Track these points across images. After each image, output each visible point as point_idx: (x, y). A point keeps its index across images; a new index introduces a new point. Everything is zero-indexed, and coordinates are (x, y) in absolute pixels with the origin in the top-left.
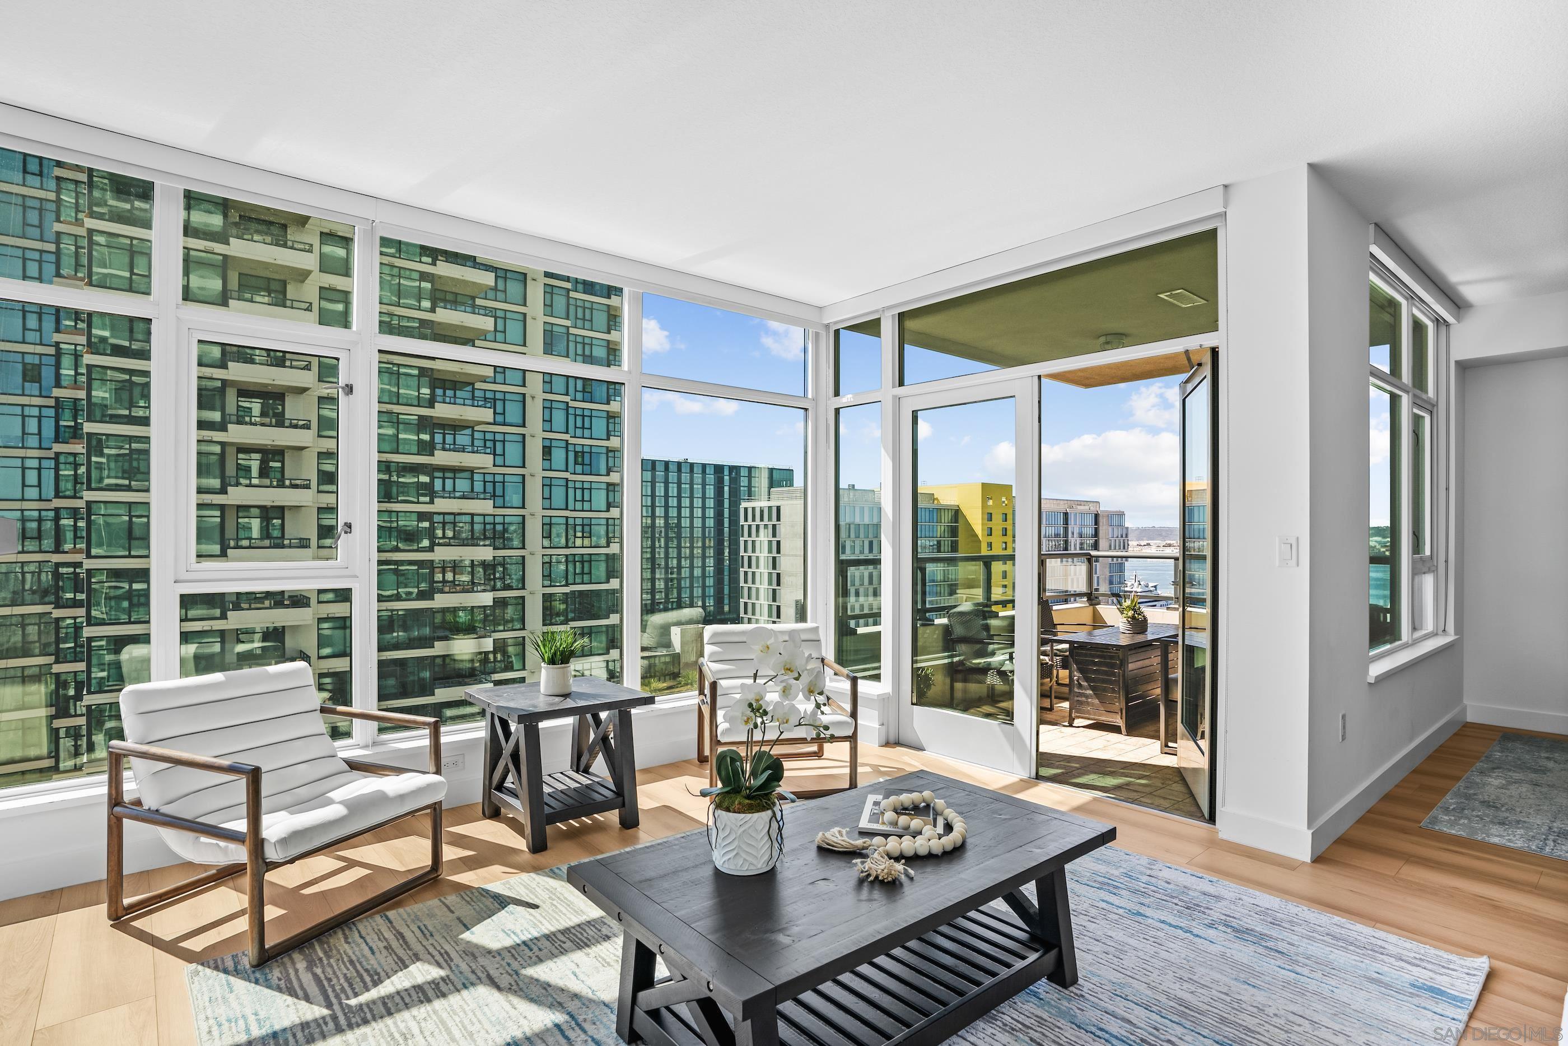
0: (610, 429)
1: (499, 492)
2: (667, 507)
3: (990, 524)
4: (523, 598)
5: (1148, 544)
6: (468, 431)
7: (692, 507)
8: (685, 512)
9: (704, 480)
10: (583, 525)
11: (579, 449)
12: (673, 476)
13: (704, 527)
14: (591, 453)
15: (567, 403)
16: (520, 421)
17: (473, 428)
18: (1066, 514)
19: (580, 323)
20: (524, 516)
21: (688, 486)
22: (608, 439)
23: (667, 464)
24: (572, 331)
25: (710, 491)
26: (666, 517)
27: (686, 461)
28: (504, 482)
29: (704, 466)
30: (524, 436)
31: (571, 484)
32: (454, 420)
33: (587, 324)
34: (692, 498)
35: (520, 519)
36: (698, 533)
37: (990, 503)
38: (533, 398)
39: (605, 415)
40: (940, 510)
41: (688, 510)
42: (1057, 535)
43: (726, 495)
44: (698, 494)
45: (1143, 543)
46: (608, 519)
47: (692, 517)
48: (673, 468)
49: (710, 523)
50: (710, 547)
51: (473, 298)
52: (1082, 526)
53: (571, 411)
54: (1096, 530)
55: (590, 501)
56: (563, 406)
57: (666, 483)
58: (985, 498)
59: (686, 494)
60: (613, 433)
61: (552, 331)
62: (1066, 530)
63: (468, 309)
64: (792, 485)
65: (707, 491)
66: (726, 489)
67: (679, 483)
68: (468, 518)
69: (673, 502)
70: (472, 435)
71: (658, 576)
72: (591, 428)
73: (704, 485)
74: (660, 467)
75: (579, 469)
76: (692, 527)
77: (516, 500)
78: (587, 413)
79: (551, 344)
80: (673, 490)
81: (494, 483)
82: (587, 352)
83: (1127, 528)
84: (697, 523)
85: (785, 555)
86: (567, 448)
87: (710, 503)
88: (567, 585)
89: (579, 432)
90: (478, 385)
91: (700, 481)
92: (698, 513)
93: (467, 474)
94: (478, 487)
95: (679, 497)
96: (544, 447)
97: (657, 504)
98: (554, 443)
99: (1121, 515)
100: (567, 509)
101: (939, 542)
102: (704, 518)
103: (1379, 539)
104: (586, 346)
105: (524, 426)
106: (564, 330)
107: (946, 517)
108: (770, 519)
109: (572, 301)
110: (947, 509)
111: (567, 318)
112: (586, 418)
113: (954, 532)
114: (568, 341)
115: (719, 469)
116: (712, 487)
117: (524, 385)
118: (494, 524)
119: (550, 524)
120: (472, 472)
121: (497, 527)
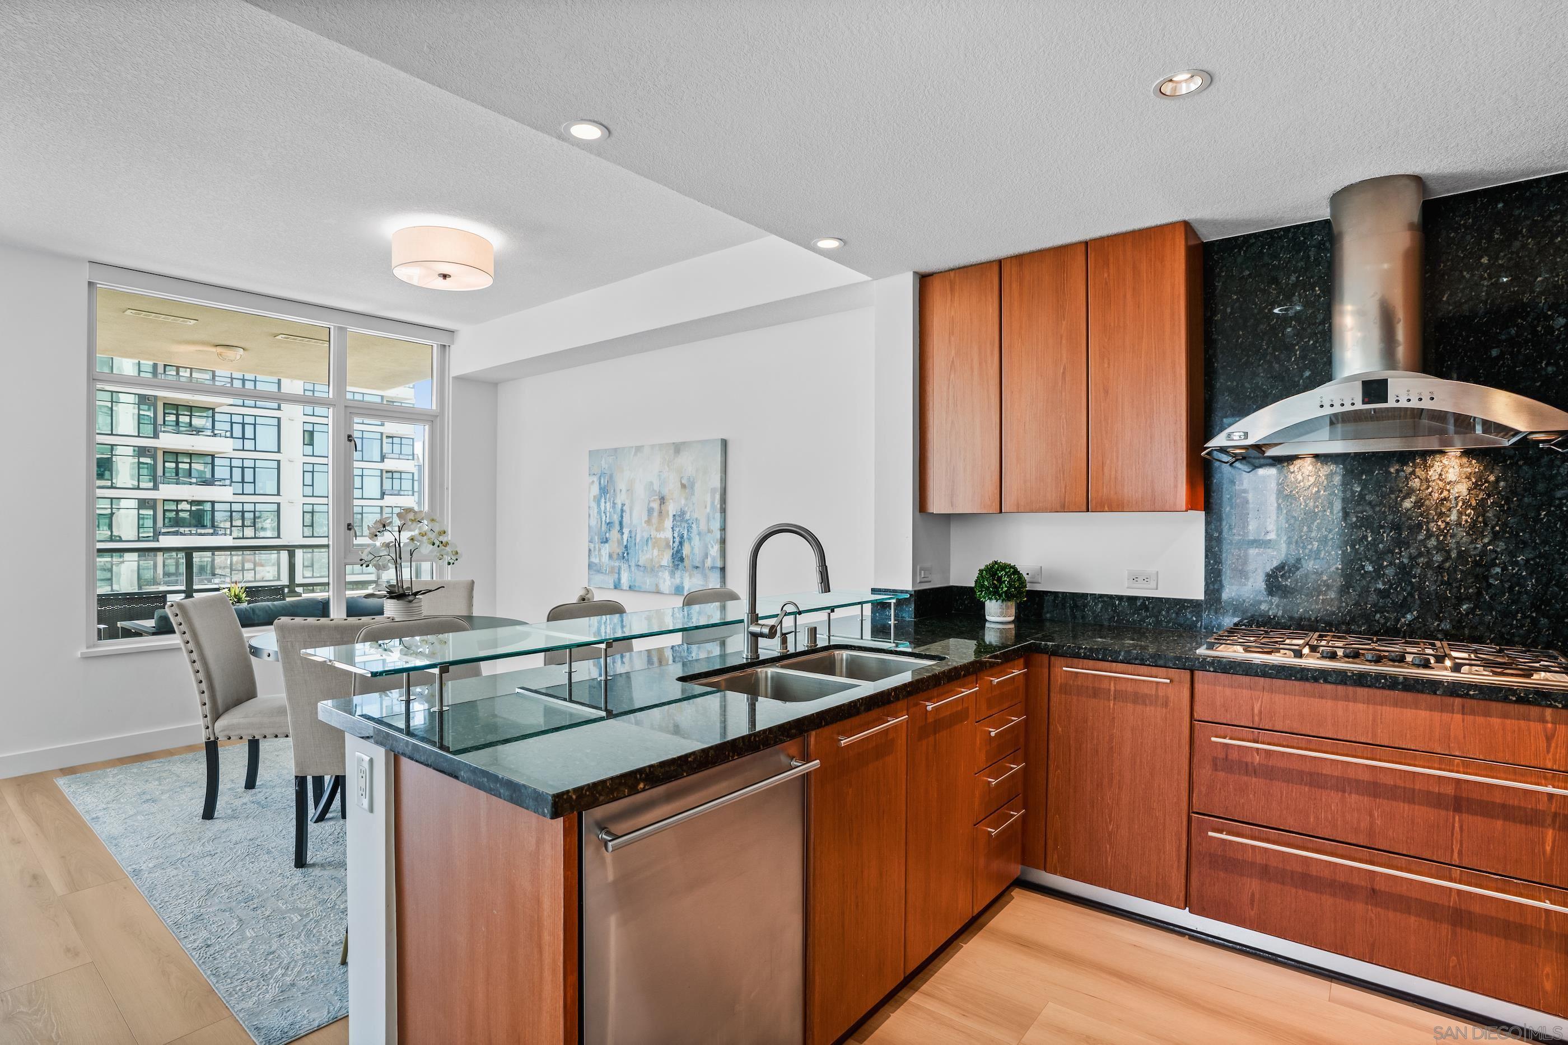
1: (249, 477)
6: (208, 414)
17: (213, 409)
20: (279, 504)
22: (383, 425)
28: (254, 468)
30: (279, 419)
35: (275, 507)
46: (382, 507)
55: (364, 488)
60: (388, 421)
68: (209, 506)
77: (271, 488)
81: (243, 468)
93: (207, 459)
94: (222, 472)
96: (305, 432)
98: (317, 428)
105: (279, 409)
118: (243, 512)
119: (312, 512)
120: (213, 456)
121: (246, 515)
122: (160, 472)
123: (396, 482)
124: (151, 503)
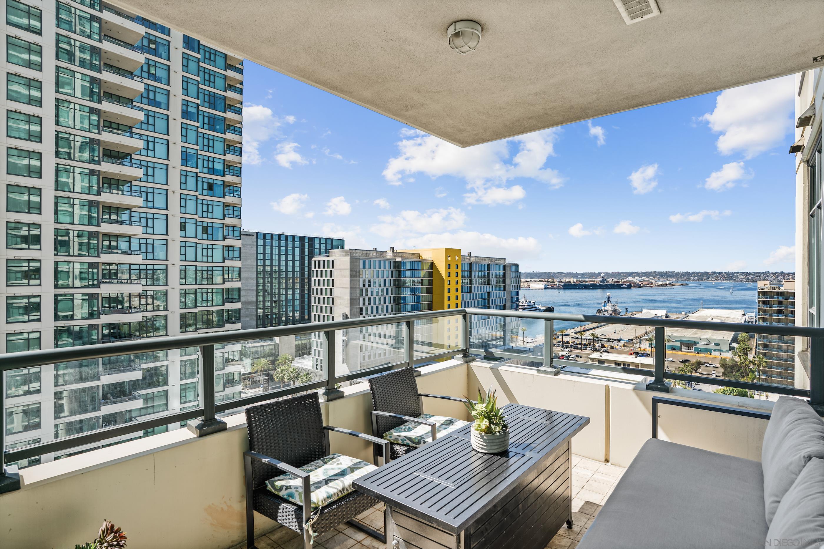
0: (225, 213)
1: (150, 250)
2: (272, 260)
3: (449, 270)
4: (166, 316)
5: (531, 281)
6: (128, 212)
7: (286, 260)
8: (283, 263)
9: (294, 244)
10: (207, 271)
11: (205, 224)
12: (275, 243)
13: (293, 271)
14: (213, 227)
15: (197, 196)
16: (165, 207)
17: (130, 209)
18: (489, 265)
19: (206, 148)
20: (167, 266)
21: (284, 248)
22: (224, 219)
23: (272, 235)
24: (200, 152)
25: (297, 251)
26: (272, 266)
27: (283, 234)
28: (153, 244)
29: (294, 237)
30: (167, 215)
31: (199, 246)
32: (116, 204)
33: (211, 149)
34: (286, 255)
35: (164, 267)
36: (290, 275)
37: (450, 258)
38: (174, 192)
39: (222, 204)
40: (423, 262)
41: (284, 262)
42: (484, 276)
43: (306, 253)
44: (290, 252)
45: (528, 280)
46: (223, 267)
47: (286, 266)
48: (275, 238)
49: (297, 269)
50: (297, 283)
51: (131, 128)
52: (497, 271)
53: (199, 201)
54: (505, 274)
55: (212, 256)
56: (194, 198)
57: (272, 246)
58: (447, 256)
59: (283, 252)
60: (227, 215)
61: (187, 152)
62: (489, 273)
63: (128, 134)
64: (343, 248)
65: (296, 251)
66: (307, 250)
67: (279, 247)
68: (128, 266)
69: (276, 257)
70: (130, 214)
71: (266, 299)
72: (213, 212)
73: (294, 247)
74: (268, 237)
75: (205, 236)
76: (286, 271)
77: (162, 256)
78: (210, 203)
79: (186, 160)
80: (276, 251)
81: (147, 244)
82: (211, 166)
83: (520, 273)
84: (290, 269)
85: (336, 288)
86: (196, 224)
87: (297, 258)
88: (196, 307)
89: (205, 215)
90: (134, 183)
91: (291, 245)
92: (290, 263)
93: (127, 239)
94: (135, 247)
95: (279, 255)
96: (181, 223)
97: (266, 258)
98: (188, 221)
99: (517, 265)
100: (196, 261)
101: (422, 280)
102: (293, 266)
103: (638, 278)
104: (210, 162)
105: (167, 209)
106: (195, 152)
107: (426, 267)
108: (328, 267)
109: (200, 134)
110: (425, 262)
111: (197, 144)
112: (209, 206)
113: (430, 274)
114: (197, 158)
115: (302, 239)
116: (298, 249)
117: (167, 184)
118: (147, 270)
119: (185, 270)
120: (130, 237)
121: (149, 272)
122: (100, 247)
123: (231, 253)
124: (96, 265)
